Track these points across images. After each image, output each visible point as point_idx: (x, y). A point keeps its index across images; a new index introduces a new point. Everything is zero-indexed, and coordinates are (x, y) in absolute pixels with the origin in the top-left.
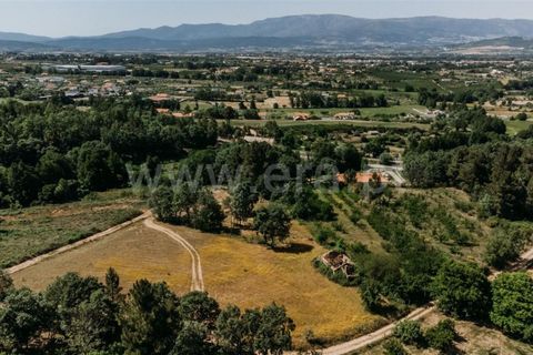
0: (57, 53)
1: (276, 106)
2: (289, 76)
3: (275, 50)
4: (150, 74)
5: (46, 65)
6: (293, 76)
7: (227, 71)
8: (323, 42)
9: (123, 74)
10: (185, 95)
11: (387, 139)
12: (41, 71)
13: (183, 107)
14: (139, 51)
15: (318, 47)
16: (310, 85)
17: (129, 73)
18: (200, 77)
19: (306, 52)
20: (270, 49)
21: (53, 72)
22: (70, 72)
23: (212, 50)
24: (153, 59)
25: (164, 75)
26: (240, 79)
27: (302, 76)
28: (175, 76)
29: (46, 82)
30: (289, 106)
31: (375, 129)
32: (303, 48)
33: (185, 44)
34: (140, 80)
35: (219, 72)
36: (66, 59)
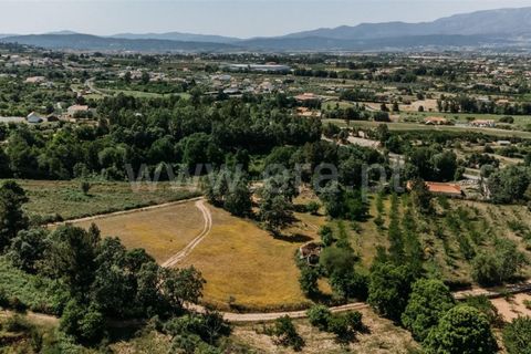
0: (240, 53)
1: (421, 109)
2: (453, 78)
3: (458, 49)
4: (310, 74)
5: (223, 64)
6: (459, 78)
7: (388, 71)
8: (520, 39)
9: (285, 73)
10: (332, 95)
11: (517, 151)
12: (217, 69)
13: (324, 106)
14: (312, 51)
15: (511, 45)
16: (474, 88)
17: (291, 73)
18: (357, 77)
19: (494, 50)
20: (452, 48)
21: (227, 70)
22: (240, 70)
23: (388, 49)
24: (320, 59)
25: (322, 74)
26: (398, 79)
27: (468, 78)
28: (334, 75)
29: (215, 80)
30: (437, 110)
31: (508, 139)
32: (493, 46)
33: (361, 43)
34: (297, 79)
35: (378, 72)
36: (244, 59)
